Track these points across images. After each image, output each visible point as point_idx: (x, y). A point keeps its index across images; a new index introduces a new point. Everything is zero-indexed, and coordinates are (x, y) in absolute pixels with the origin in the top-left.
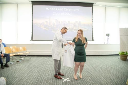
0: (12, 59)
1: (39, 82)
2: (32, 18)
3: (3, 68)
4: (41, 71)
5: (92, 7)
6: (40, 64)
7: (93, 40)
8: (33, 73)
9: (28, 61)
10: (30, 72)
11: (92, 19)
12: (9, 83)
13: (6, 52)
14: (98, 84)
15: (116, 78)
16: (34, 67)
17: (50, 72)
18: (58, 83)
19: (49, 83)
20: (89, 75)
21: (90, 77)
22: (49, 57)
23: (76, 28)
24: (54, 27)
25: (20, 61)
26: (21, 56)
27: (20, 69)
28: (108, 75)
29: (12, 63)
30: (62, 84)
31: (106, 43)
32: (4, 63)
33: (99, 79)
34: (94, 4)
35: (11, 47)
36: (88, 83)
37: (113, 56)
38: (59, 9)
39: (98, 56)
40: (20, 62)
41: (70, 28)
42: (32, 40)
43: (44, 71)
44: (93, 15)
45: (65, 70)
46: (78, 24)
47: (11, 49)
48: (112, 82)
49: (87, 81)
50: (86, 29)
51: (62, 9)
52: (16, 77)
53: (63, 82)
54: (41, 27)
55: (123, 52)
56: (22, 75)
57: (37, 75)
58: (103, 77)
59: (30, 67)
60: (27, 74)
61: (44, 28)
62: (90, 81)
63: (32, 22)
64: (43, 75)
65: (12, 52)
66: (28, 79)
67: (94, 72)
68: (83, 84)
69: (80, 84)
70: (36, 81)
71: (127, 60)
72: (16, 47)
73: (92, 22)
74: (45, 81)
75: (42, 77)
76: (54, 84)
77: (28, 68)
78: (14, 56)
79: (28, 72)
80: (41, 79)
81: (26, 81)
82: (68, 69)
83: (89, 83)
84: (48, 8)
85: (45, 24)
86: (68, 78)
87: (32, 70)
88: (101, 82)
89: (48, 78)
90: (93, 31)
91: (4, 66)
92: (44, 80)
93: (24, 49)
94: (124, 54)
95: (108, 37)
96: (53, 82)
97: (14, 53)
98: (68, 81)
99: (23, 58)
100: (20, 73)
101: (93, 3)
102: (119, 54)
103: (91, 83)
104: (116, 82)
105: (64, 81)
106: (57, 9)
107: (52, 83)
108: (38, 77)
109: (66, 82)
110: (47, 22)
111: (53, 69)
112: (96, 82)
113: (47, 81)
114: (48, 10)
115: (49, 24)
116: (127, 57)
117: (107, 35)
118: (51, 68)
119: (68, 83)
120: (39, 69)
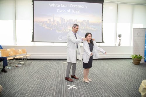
0: (10, 63)
1: (41, 90)
2: (33, 15)
4: (44, 77)
5: (102, 4)
6: (43, 69)
7: (103, 42)
8: (34, 79)
9: (29, 65)
10: (31, 78)
12: (6, 91)
13: (3, 55)
14: (108, 91)
15: (128, 85)
16: (36, 73)
17: (54, 78)
18: (62, 91)
19: (52, 90)
20: (98, 81)
21: (100, 84)
22: (52, 61)
23: (83, 28)
24: (59, 26)
25: (20, 65)
26: (21, 59)
27: (19, 75)
28: (119, 81)
29: (9, 68)
30: (68, 91)
31: (117, 45)
32: (1, 67)
33: (109, 86)
34: (104, 0)
35: (8, 50)
36: (97, 90)
37: (125, 60)
38: (64, 6)
39: (108, 60)
40: (20, 67)
42: (33, 41)
43: (47, 77)
44: (103, 13)
46: (86, 23)
47: (8, 51)
48: (124, 88)
49: (95, 87)
50: (95, 29)
51: (68, 5)
52: (13, 84)
54: (43, 26)
55: (137, 56)
56: (21, 81)
57: (39, 82)
58: (114, 84)
59: (30, 72)
60: (27, 81)
61: (46, 27)
62: (99, 88)
63: (33, 21)
64: (46, 82)
65: (10, 55)
66: (28, 86)
67: (104, 78)
68: (91, 91)
69: (88, 91)
70: (38, 88)
71: (140, 64)
72: (14, 49)
73: (102, 21)
74: (48, 88)
75: (44, 84)
77: (29, 74)
78: (12, 59)
79: (28, 79)
80: (44, 86)
81: (26, 89)
83: (99, 91)
84: (51, 4)
85: (48, 23)
86: (74, 85)
87: (33, 76)
88: (111, 89)
89: (51, 85)
90: (103, 32)
92: (46, 87)
93: (24, 52)
94: (137, 58)
95: (120, 38)
96: (57, 89)
97: (12, 56)
98: (75, 89)
99: (22, 62)
100: (19, 79)
102: (131, 57)
103: (100, 90)
104: (129, 90)
105: (69, 88)
106: (62, 5)
107: (56, 91)
108: (40, 84)
109: (73, 89)
110: (50, 20)
111: (57, 75)
112: (106, 89)
113: (50, 89)
114: (52, 6)
115: (52, 23)
116: (140, 61)
117: (118, 36)
118: (55, 73)
119: (75, 90)
120: (41, 75)
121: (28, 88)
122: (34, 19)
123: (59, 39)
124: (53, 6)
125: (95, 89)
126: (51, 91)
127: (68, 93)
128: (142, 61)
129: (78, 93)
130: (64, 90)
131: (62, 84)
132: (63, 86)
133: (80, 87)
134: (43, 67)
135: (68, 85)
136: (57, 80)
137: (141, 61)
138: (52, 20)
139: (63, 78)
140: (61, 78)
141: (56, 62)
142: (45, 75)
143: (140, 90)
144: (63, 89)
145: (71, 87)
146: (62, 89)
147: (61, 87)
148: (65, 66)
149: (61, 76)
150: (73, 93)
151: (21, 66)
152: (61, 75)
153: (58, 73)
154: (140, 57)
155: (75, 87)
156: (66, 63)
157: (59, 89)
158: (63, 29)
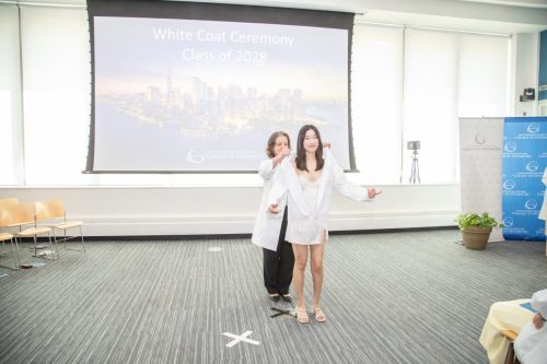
1: (122, 354)
2: (90, 70)
4: (133, 305)
5: (346, 31)
6: (129, 275)
7: (353, 168)
8: (97, 316)
9: (71, 262)
10: (82, 313)
11: (349, 81)
14: (374, 350)
15: (446, 322)
16: (101, 291)
17: (172, 309)
18: (204, 356)
19: (165, 356)
20: (338, 313)
21: (343, 325)
22: (167, 243)
23: (282, 118)
24: (190, 112)
25: (37, 264)
26: (42, 240)
27: (33, 300)
28: (414, 312)
30: (224, 355)
31: (406, 181)
33: (377, 330)
34: (356, 17)
36: (334, 348)
38: (210, 37)
39: (373, 236)
40: (37, 270)
41: (257, 116)
42: (90, 168)
43: (146, 307)
44: (352, 65)
45: (235, 296)
46: (291, 100)
48: (431, 338)
49: (327, 337)
51: (224, 34)
52: (15, 335)
53: (226, 350)
54: (131, 114)
55: (476, 217)
56: (46, 325)
57: (114, 323)
58: (394, 321)
59: (80, 289)
60: (70, 322)
61: (142, 118)
62: (340, 340)
63: (90, 91)
64: (142, 324)
66: (71, 345)
67: (360, 301)
68: (311, 351)
69: (301, 352)
70: (109, 348)
71: (488, 246)
72: (15, 201)
73: (349, 91)
74: (148, 346)
75: (135, 333)
76: (191, 362)
77: (74, 295)
78: (8, 241)
79: (72, 314)
80: (133, 341)
81: (65, 353)
82: (248, 294)
83: (339, 350)
84: (160, 30)
85: (149, 99)
86: (249, 333)
87: (92, 302)
88: (384, 342)
90: (353, 132)
92: (143, 345)
93: (56, 211)
94: (478, 225)
95: (415, 153)
96: (182, 348)
97: (6, 229)
98: (250, 345)
99: (48, 252)
100: (35, 317)
101: (353, 14)
102: (457, 224)
103: (345, 346)
104: (447, 341)
105: (230, 345)
106: (202, 35)
107: (180, 356)
108: (118, 332)
109: (242, 348)
110: (155, 90)
111: (183, 296)
112: (365, 342)
113: (156, 349)
114: (163, 38)
115: (164, 100)
116: (487, 235)
117: (409, 148)
118: (177, 290)
119: (251, 351)
120: (122, 297)
121: (70, 352)
122: (93, 84)
123: (192, 160)
124: (167, 36)
125: (324, 345)
126: (161, 356)
127: (226, 361)
128: (496, 235)
129: (264, 360)
130: (211, 352)
131: (202, 330)
132: (208, 336)
133: (269, 337)
134: (130, 269)
135: (227, 334)
136: (184, 315)
137: (491, 237)
138: (164, 90)
139: (205, 306)
140: (197, 306)
141: (181, 247)
142: (137, 297)
143: (486, 339)
144: (208, 349)
145: (237, 339)
146: (204, 350)
147: (200, 339)
148: (214, 261)
149: (198, 300)
150: (244, 361)
151: (42, 264)
152: (198, 296)
153: (189, 290)
154: (488, 221)
155: (253, 338)
156: (219, 249)
157: (190, 347)
158: (206, 123)
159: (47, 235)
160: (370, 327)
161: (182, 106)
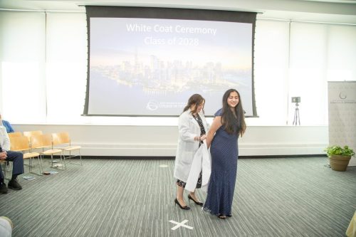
0: (31, 167)
1: (105, 232)
2: (87, 51)
3: (5, 193)
4: (112, 200)
6: (109, 181)
7: (255, 115)
8: (89, 207)
9: (75, 171)
10: (81, 204)
11: (253, 57)
13: (13, 147)
15: (319, 220)
17: (137, 203)
18: (157, 235)
19: (132, 234)
20: (244, 210)
21: (248, 218)
22: (133, 161)
23: (208, 82)
24: (149, 77)
25: (53, 172)
26: (56, 157)
27: (51, 195)
28: (296, 211)
29: (28, 177)
30: (170, 235)
32: (8, 177)
34: (257, 15)
35: (27, 134)
36: (242, 233)
37: (311, 159)
38: (162, 29)
39: (268, 160)
40: (53, 176)
41: (192, 80)
42: (86, 113)
43: (120, 201)
44: (255, 47)
46: (214, 69)
47: (26, 138)
49: (237, 226)
51: (171, 27)
53: (171, 232)
54: (112, 78)
55: (339, 149)
56: (58, 210)
57: (100, 212)
58: (283, 218)
59: (79, 189)
60: (73, 210)
61: (119, 81)
63: (87, 64)
65: (31, 146)
66: (74, 224)
67: (259, 202)
70: (97, 228)
71: (347, 169)
72: (40, 132)
73: (253, 64)
74: (121, 227)
75: (113, 219)
77: (75, 193)
78: (36, 158)
79: (74, 204)
80: (112, 223)
81: (70, 229)
83: (245, 235)
84: (131, 25)
85: (124, 69)
86: (186, 221)
87: (86, 197)
88: (277, 231)
89: (129, 220)
90: (255, 91)
91: (7, 186)
92: (118, 226)
93: (65, 140)
94: (341, 154)
95: (297, 105)
96: (143, 230)
97: (35, 150)
98: (187, 229)
99: (59, 165)
100: (52, 206)
102: (326, 153)
103: (250, 232)
105: (174, 228)
106: (158, 28)
107: (142, 234)
108: (102, 217)
109: (182, 230)
110: (127, 63)
111: (144, 195)
113: (126, 229)
114: (132, 30)
115: (133, 69)
116: (348, 161)
117: (293, 102)
118: (140, 192)
119: (188, 233)
120: (105, 195)
121: (73, 228)
122: (89, 59)
123: (150, 109)
124: (135, 29)
125: (236, 231)
126: (129, 234)
128: (354, 162)
130: (162, 233)
131: (156, 218)
132: (160, 222)
133: (199, 224)
134: (110, 177)
136: (144, 208)
137: (350, 162)
138: (133, 63)
139: (158, 203)
140: (153, 202)
141: (142, 164)
142: (114, 196)
143: (351, 233)
144: (160, 231)
145: (178, 225)
146: (157, 231)
147: (155, 224)
148: (163, 174)
149: (153, 198)
151: (56, 173)
152: (153, 196)
153: (147, 192)
154: (348, 152)
155: (189, 225)
156: (166, 166)
157: (148, 228)
158: (159, 85)
159: (59, 154)
160: (266, 220)
161: (144, 75)
